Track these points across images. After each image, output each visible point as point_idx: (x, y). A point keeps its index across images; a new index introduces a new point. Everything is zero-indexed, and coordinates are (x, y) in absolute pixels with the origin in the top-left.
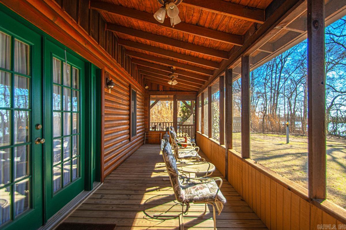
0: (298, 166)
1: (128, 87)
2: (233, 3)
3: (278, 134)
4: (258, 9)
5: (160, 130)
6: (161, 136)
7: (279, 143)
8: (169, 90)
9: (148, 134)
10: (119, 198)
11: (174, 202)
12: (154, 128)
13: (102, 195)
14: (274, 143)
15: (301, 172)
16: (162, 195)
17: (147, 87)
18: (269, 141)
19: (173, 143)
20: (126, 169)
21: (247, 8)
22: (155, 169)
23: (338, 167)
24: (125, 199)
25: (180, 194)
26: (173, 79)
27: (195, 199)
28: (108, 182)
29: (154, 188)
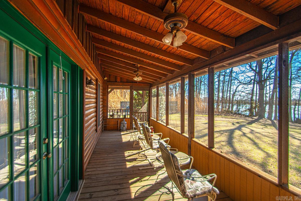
0: (224, 142)
1: (95, 81)
2: (214, 30)
3: (202, 114)
4: (230, 37)
5: (118, 118)
6: (119, 123)
7: (205, 123)
8: (126, 81)
9: (106, 122)
10: (109, 195)
11: (159, 191)
12: (112, 115)
13: (90, 193)
14: (202, 123)
15: (228, 147)
16: (146, 186)
17: (106, 78)
18: (198, 121)
19: (148, 136)
20: (98, 161)
21: (223, 35)
22: (127, 158)
23: (248, 140)
24: (114, 195)
25: (186, 192)
26: (138, 76)
27: (198, 194)
28: (88, 178)
29: (135, 179)
